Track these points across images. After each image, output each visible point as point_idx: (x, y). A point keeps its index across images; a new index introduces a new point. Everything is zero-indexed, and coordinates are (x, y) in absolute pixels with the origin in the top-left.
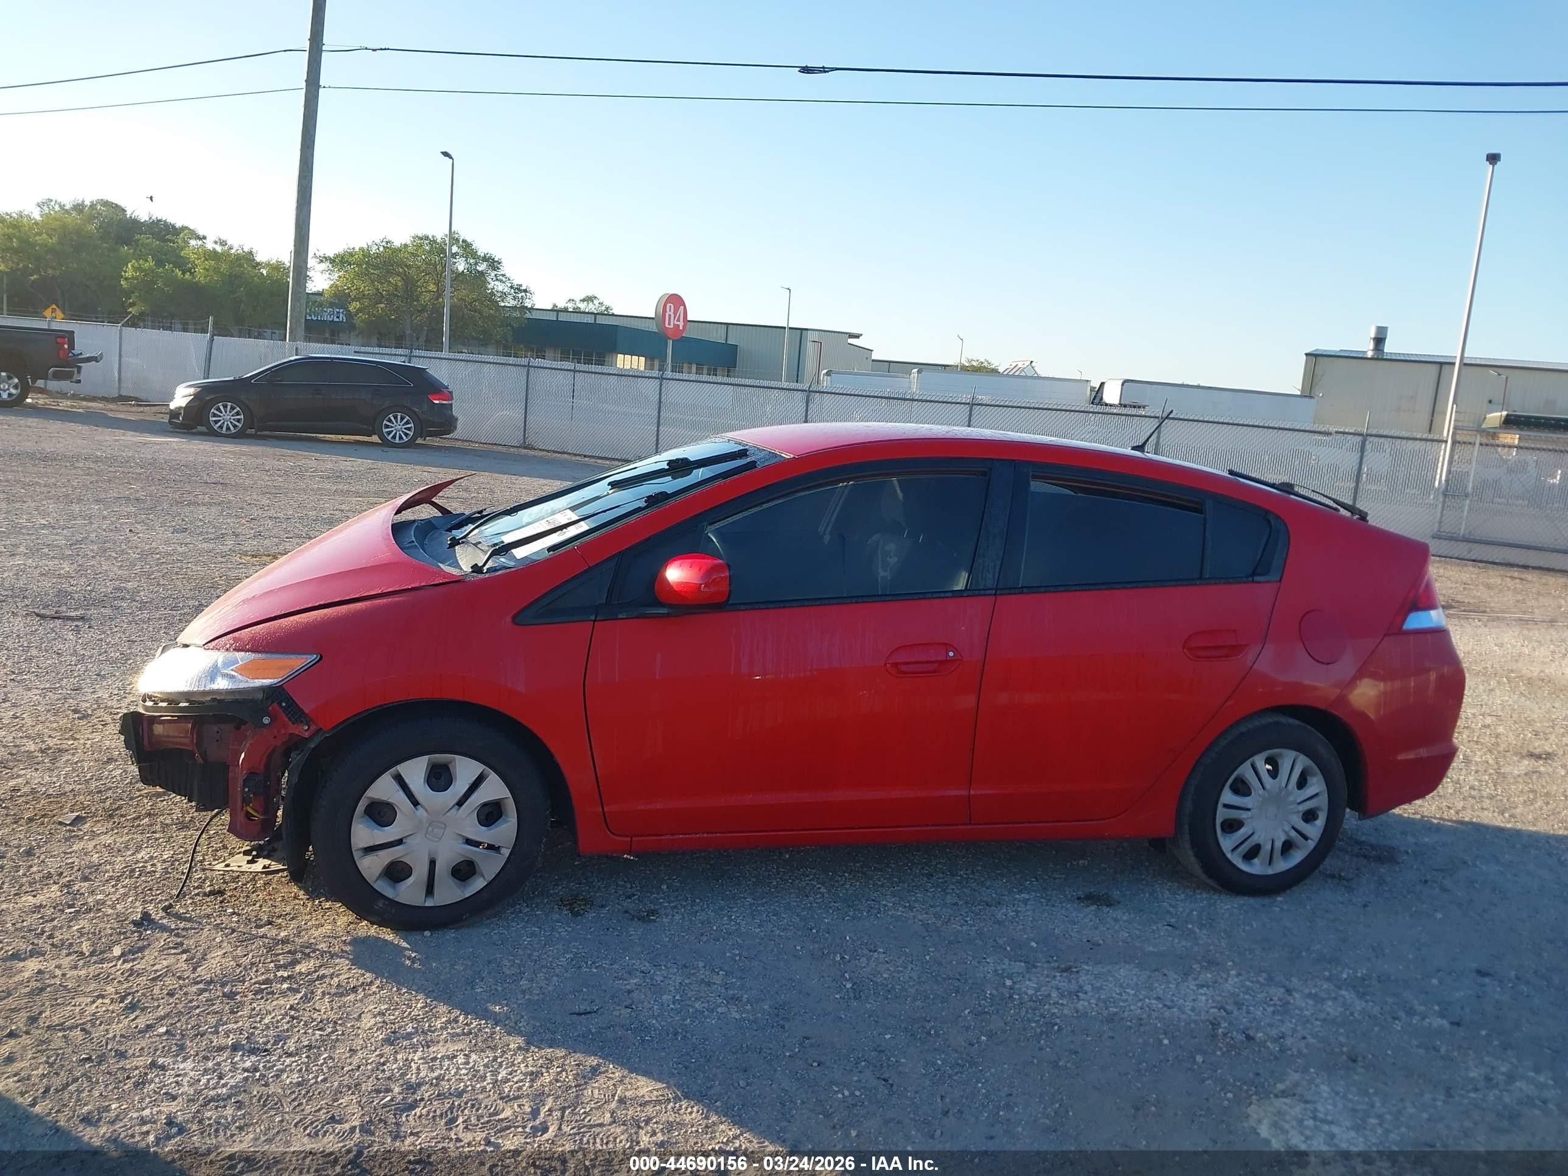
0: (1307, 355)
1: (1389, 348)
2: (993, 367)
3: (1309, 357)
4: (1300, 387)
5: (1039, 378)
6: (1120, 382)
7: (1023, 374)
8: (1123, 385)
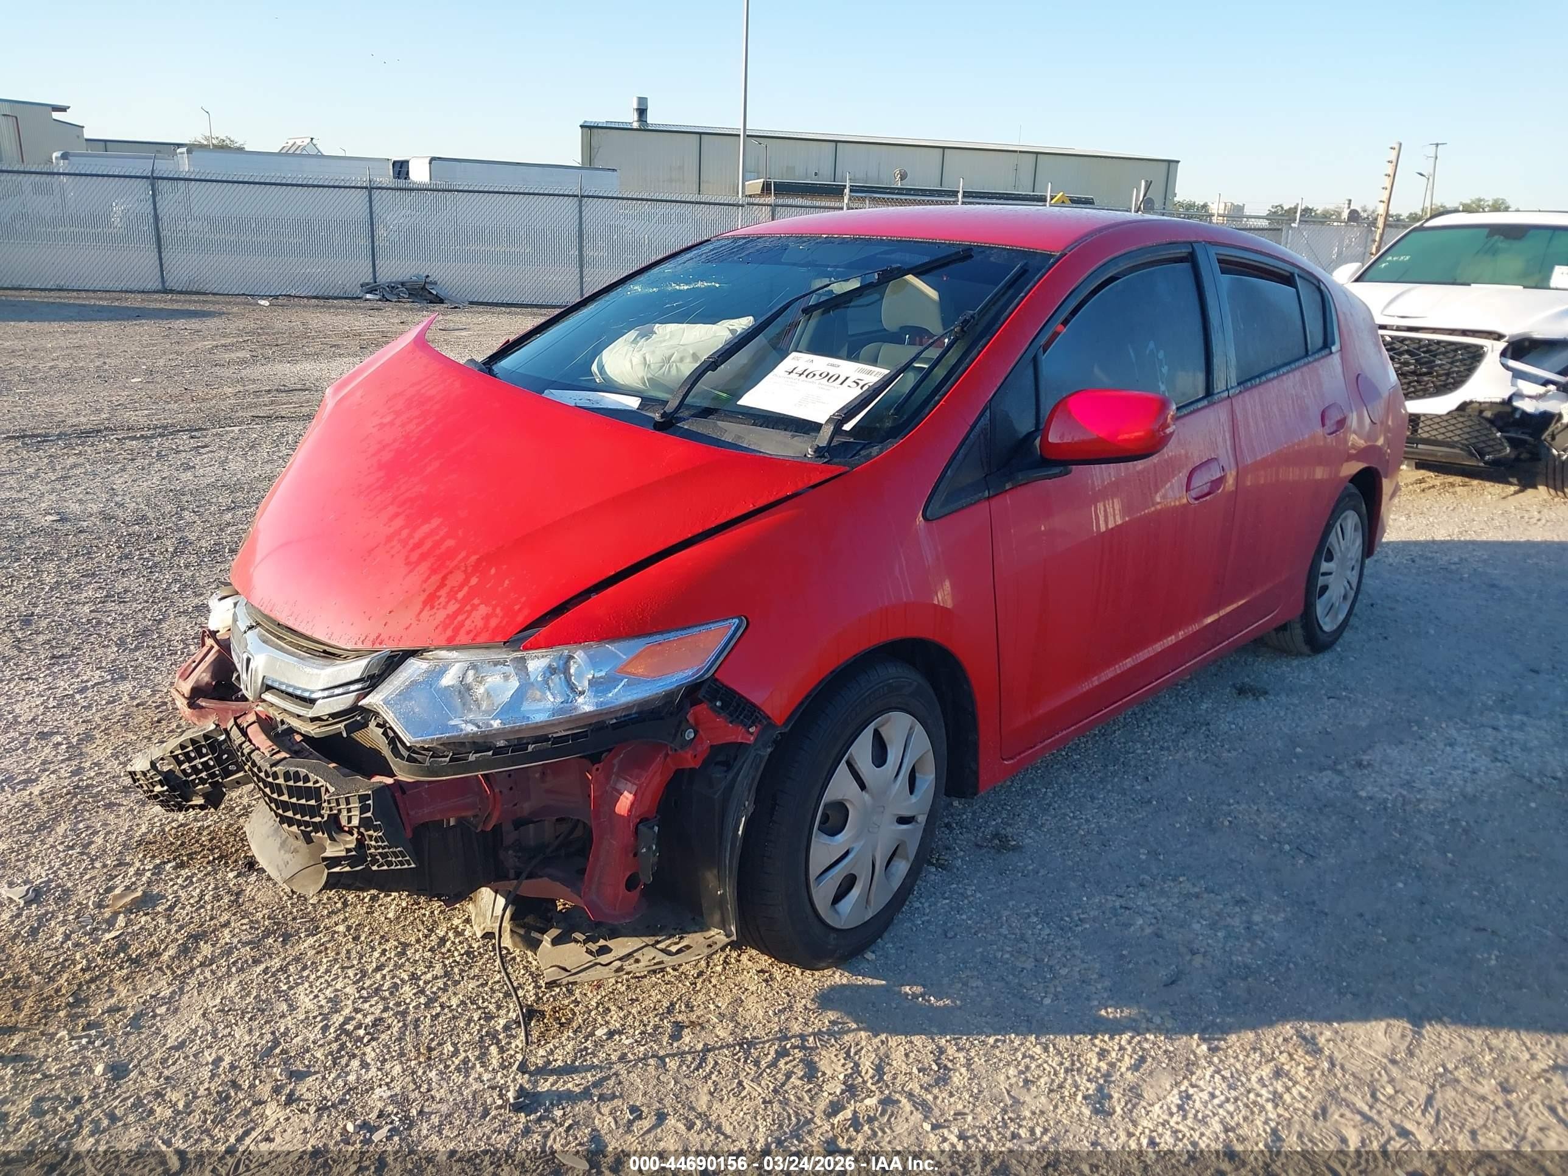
0: (582, 126)
1: (652, 119)
2: (237, 145)
3: (585, 130)
4: (580, 161)
5: (323, 156)
6: (428, 160)
7: (304, 152)
8: (430, 163)
